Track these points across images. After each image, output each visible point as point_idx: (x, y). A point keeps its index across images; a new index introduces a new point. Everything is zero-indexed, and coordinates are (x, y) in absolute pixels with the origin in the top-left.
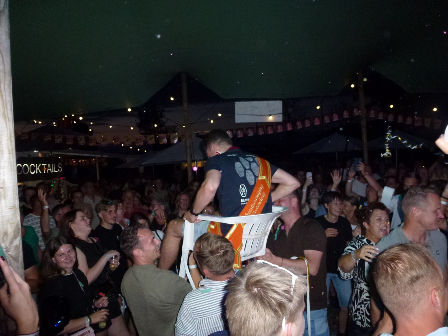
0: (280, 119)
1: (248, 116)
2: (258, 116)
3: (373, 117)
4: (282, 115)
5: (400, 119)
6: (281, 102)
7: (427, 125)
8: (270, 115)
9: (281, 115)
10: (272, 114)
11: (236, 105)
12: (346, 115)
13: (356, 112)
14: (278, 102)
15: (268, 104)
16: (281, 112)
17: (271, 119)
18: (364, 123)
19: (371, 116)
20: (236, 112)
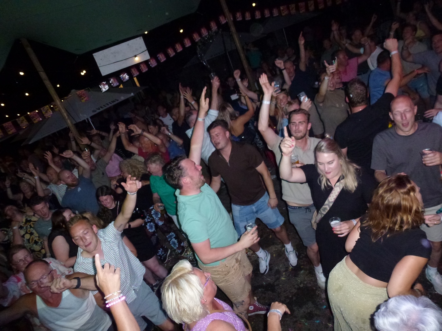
0: (146, 56)
2: (123, 61)
3: (241, 19)
5: (267, 13)
6: (142, 37)
8: (135, 56)
9: (147, 52)
10: (136, 54)
11: (95, 57)
12: (214, 27)
13: (223, 21)
14: (138, 39)
15: (128, 45)
16: (146, 49)
17: (137, 60)
19: (238, 20)
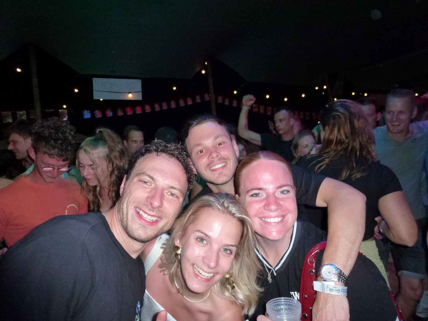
0: (139, 97)
1: (108, 92)
2: (117, 93)
3: (221, 102)
4: (141, 93)
6: (140, 81)
7: (262, 111)
10: (131, 92)
11: (94, 81)
12: (198, 99)
14: (137, 80)
15: (127, 82)
16: (141, 90)
17: (130, 96)
18: (213, 107)
19: (219, 102)
20: (94, 89)
